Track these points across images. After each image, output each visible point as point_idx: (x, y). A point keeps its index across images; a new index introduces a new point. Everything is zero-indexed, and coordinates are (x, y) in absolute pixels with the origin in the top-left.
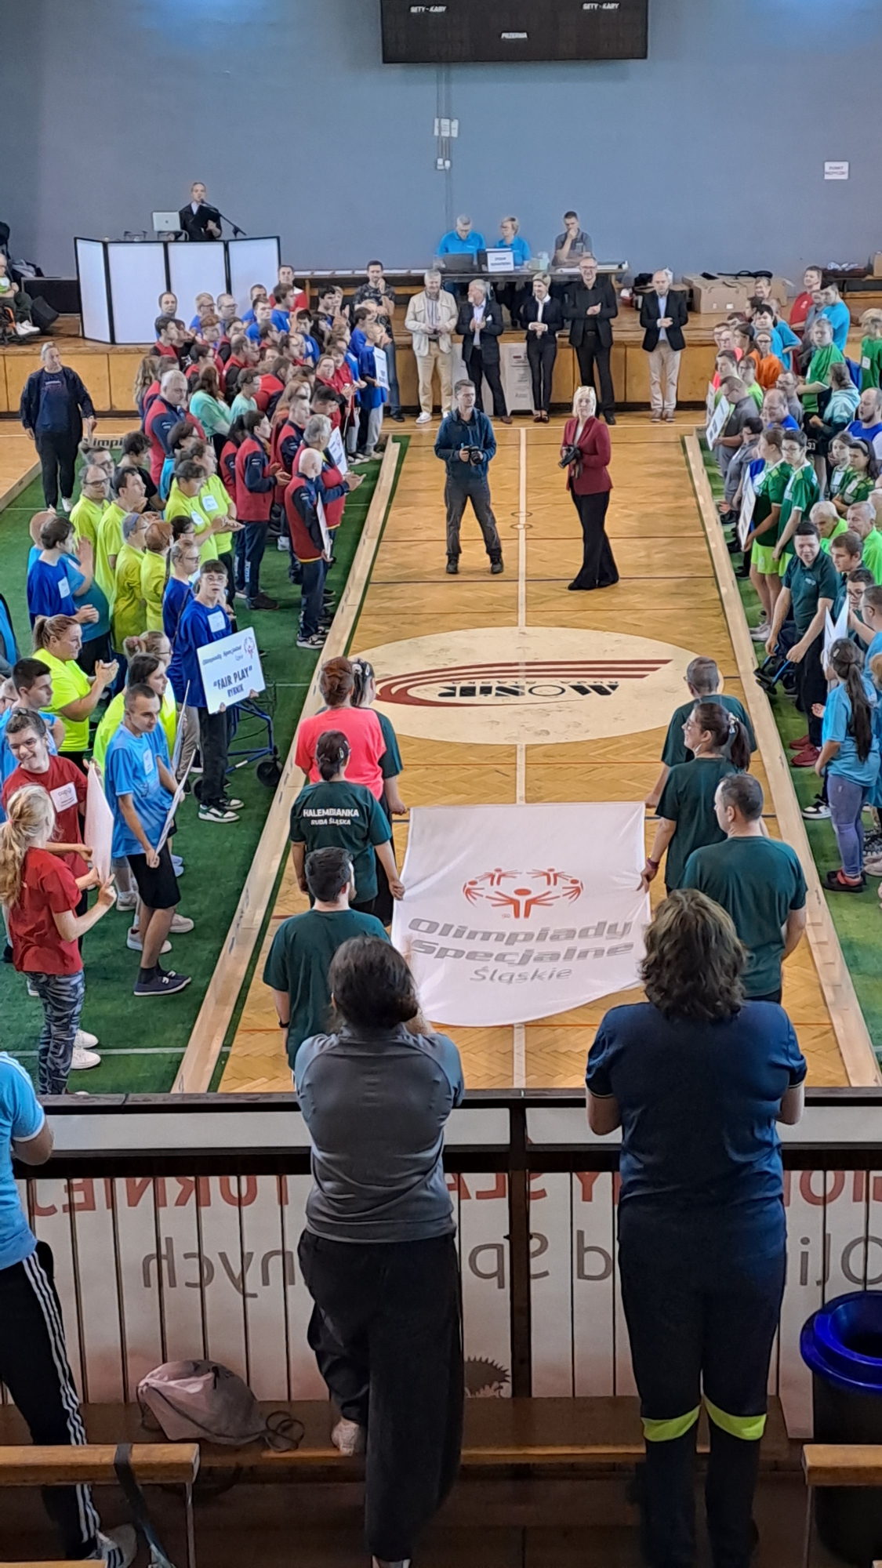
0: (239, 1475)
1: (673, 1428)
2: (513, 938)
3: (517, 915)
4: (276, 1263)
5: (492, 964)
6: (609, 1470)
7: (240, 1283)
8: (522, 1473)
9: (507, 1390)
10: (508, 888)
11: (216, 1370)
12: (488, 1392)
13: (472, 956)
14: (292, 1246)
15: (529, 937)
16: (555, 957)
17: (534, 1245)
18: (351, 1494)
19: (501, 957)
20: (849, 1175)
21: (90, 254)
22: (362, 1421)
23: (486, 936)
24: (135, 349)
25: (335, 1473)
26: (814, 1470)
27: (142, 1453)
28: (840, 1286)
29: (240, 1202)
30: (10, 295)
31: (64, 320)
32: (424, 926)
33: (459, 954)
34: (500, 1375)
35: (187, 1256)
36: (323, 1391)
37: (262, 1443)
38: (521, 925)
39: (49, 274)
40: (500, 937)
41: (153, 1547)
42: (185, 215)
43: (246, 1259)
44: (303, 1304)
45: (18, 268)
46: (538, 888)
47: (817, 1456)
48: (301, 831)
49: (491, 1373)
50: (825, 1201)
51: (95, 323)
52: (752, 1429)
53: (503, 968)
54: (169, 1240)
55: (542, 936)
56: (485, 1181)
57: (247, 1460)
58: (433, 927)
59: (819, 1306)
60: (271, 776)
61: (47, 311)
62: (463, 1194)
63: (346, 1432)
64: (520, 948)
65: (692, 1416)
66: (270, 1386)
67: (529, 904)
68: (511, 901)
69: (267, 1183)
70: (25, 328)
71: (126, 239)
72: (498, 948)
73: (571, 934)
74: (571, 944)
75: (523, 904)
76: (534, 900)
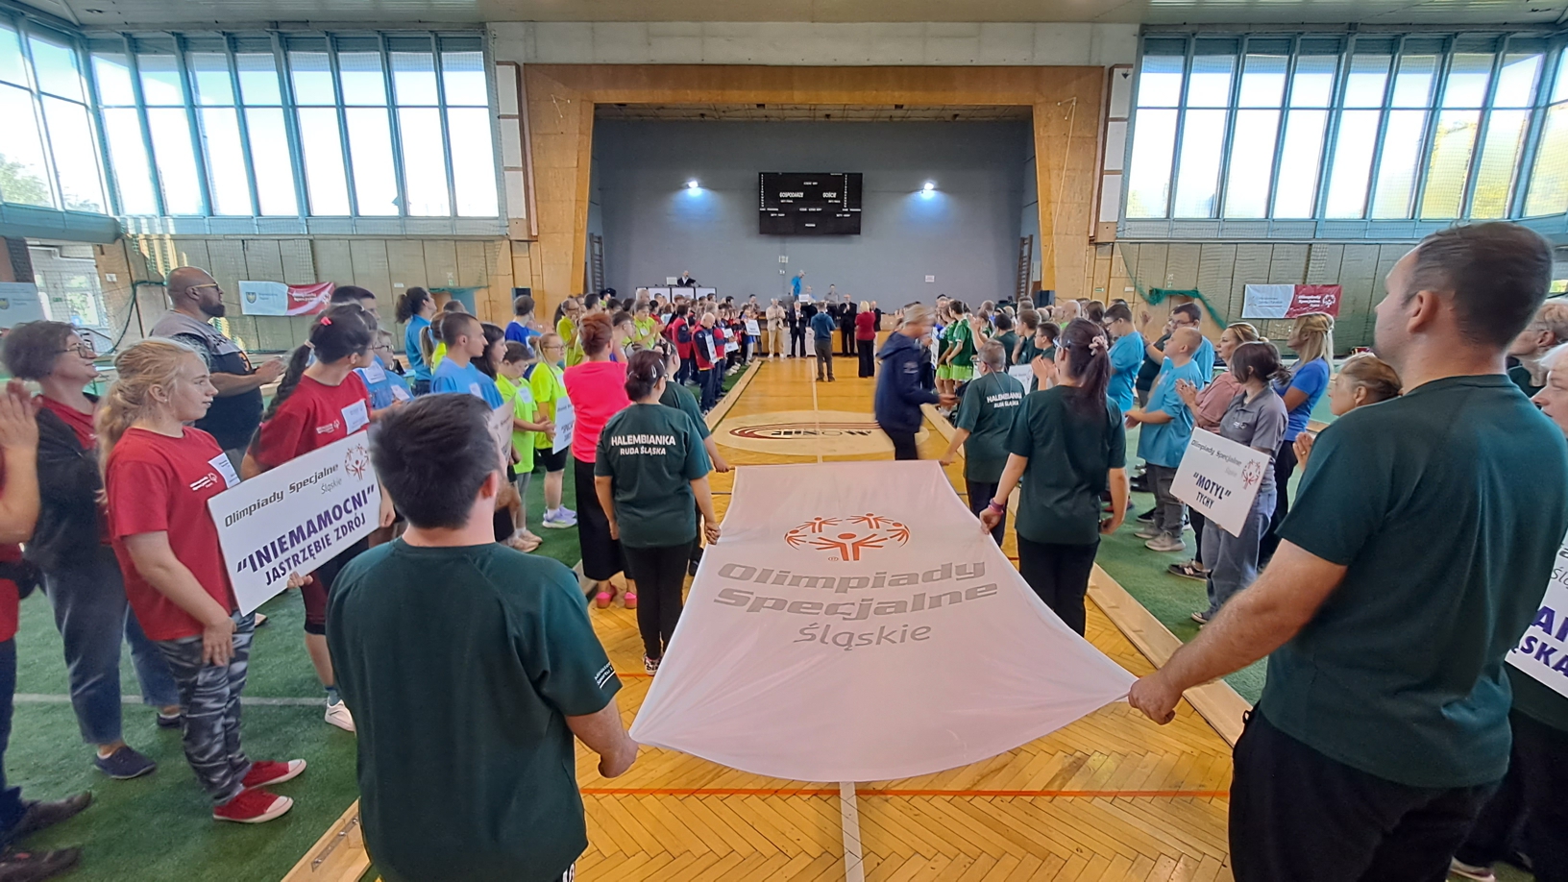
2: (844, 585)
3: (846, 558)
5: (823, 619)
10: (831, 533)
13: (796, 607)
15: (863, 582)
16: (900, 607)
19: (832, 609)
23: (813, 582)
32: (737, 572)
33: (780, 604)
38: (850, 568)
40: (829, 582)
42: (681, 281)
48: (610, 464)
53: (837, 624)
55: (879, 582)
58: (748, 573)
64: (855, 595)
67: (855, 546)
68: (838, 544)
72: (828, 597)
73: (912, 579)
74: (918, 588)
75: (850, 547)
76: (861, 543)
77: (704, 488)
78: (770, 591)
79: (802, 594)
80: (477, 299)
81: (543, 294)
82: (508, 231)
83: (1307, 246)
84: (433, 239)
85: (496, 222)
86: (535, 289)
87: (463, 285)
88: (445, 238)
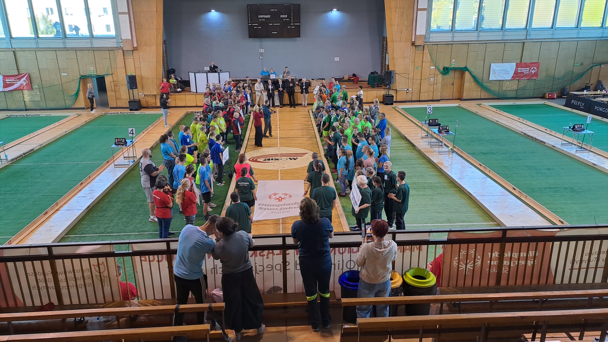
2: (278, 206)
3: (279, 201)
5: (274, 210)
6: (302, 306)
8: (285, 307)
9: (282, 292)
10: (277, 196)
12: (279, 292)
13: (271, 209)
15: (282, 205)
16: (287, 208)
17: (287, 264)
19: (276, 209)
20: (347, 248)
21: (192, 75)
23: (273, 205)
24: (201, 94)
26: (343, 303)
27: (214, 305)
28: (345, 269)
30: (176, 83)
31: (187, 88)
32: (261, 205)
33: (268, 209)
34: (281, 289)
35: (220, 268)
38: (280, 203)
39: (183, 79)
40: (276, 205)
41: (216, 323)
42: (211, 67)
45: (177, 78)
46: (283, 196)
48: (237, 186)
50: (343, 253)
51: (193, 89)
52: (328, 295)
53: (277, 211)
54: (216, 265)
55: (284, 205)
56: (278, 252)
58: (263, 205)
59: (342, 274)
60: (231, 176)
61: (183, 86)
62: (274, 254)
64: (280, 207)
65: (316, 295)
67: (281, 199)
68: (278, 199)
70: (179, 90)
71: (199, 72)
72: (276, 207)
73: (290, 204)
74: (290, 206)
75: (280, 199)
76: (282, 199)
77: (254, 191)
78: (266, 207)
79: (272, 207)
80: (108, 80)
81: (142, 78)
82: (121, 45)
83: (522, 43)
84: (82, 49)
85: (114, 40)
86: (138, 74)
87: (99, 74)
88: (88, 49)
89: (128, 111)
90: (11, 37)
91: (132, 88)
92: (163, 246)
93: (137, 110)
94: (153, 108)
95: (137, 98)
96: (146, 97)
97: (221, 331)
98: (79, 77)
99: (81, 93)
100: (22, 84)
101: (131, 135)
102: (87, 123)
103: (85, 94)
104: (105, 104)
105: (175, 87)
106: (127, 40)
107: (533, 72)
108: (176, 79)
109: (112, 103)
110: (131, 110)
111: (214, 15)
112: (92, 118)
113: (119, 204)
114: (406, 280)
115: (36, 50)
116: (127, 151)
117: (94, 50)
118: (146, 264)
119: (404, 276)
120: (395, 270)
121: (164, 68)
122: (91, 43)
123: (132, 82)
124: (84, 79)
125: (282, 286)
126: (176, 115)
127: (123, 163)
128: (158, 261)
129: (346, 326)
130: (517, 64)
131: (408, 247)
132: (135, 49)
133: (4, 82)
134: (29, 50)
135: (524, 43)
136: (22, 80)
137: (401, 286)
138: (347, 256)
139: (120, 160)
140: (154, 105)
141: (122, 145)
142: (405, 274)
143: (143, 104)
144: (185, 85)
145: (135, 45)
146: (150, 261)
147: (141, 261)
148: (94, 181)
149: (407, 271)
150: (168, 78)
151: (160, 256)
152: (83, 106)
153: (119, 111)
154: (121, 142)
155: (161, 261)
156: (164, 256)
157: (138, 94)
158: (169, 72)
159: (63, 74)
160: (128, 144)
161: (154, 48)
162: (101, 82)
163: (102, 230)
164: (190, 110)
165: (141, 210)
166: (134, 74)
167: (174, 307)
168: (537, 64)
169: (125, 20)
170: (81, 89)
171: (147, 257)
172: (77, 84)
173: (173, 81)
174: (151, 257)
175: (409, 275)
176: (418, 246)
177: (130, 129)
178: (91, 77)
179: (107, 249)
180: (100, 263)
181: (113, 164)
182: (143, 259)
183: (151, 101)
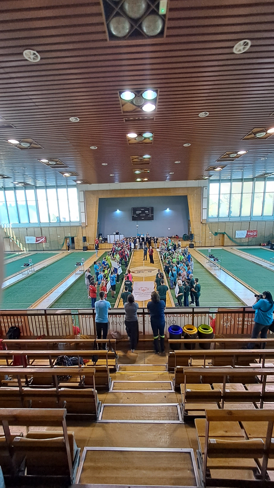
0: (120, 341)
1: (157, 337)
4: (123, 323)
5: (141, 296)
6: (152, 341)
7: (120, 324)
10: (142, 289)
11: (118, 332)
14: (124, 321)
16: (146, 295)
17: (145, 321)
18: (130, 343)
20: (172, 315)
21: (108, 236)
22: (130, 337)
24: (112, 244)
25: (128, 341)
26: (169, 342)
27: (111, 340)
28: (171, 325)
29: (120, 317)
31: (106, 241)
33: (138, 295)
34: (142, 333)
35: (115, 322)
36: (127, 334)
37: (122, 339)
38: (144, 292)
39: (105, 238)
41: (112, 348)
42: (116, 233)
43: (120, 322)
44: (125, 327)
46: (145, 289)
47: (169, 340)
48: (125, 284)
49: (141, 332)
50: (170, 317)
51: (109, 241)
52: (164, 337)
54: (114, 320)
56: (141, 315)
57: (120, 340)
58: (136, 292)
59: (169, 326)
60: (123, 279)
61: (105, 241)
62: (139, 317)
63: (129, 338)
64: (144, 294)
65: (158, 336)
66: (122, 333)
69: (122, 315)
70: (103, 242)
71: (111, 235)
72: (141, 294)
74: (148, 293)
80: (75, 239)
81: (88, 237)
82: (81, 225)
83: (249, 222)
84: (66, 227)
85: (79, 223)
86: (87, 236)
87: (72, 236)
88: (68, 227)
89: (82, 251)
90: (40, 223)
91: (84, 242)
92: (91, 311)
93: (86, 250)
94: (92, 249)
95: (86, 246)
96: (90, 245)
97: (114, 352)
98: (64, 237)
99: (65, 244)
100: (43, 241)
101: (82, 261)
102: (66, 256)
103: (66, 244)
104: (74, 248)
105: (101, 241)
106: (83, 223)
107: (255, 234)
108: (102, 238)
109: (76, 248)
110: (84, 250)
111: (118, 212)
112: (68, 254)
113: (76, 290)
114: (199, 330)
115: (49, 227)
116: (81, 268)
117: (71, 227)
118: (84, 319)
119: (198, 329)
120: (194, 325)
121: (98, 233)
122: (70, 224)
123: (85, 239)
124: (66, 238)
125: (143, 331)
126: (101, 252)
127: (79, 273)
128: (89, 318)
129: (171, 353)
130: (247, 231)
131: (200, 315)
132: (87, 226)
133: (36, 240)
134: (46, 227)
135: (250, 222)
136: (43, 239)
137: (197, 333)
138: (172, 318)
139: (78, 272)
140: (93, 248)
141: (79, 265)
142: (199, 327)
143: (89, 248)
144: (105, 240)
145: (87, 225)
146: (86, 318)
147: (82, 317)
148: (67, 280)
149: (200, 326)
150: (99, 237)
151: (90, 316)
152: (65, 249)
153: (79, 251)
154: (79, 264)
155: (90, 318)
156: (92, 315)
157: (87, 244)
158: (99, 235)
159: (58, 236)
160: (81, 265)
161: (94, 226)
162: (73, 239)
163: (69, 302)
164: (107, 250)
165: (85, 293)
166: (85, 236)
167: (94, 340)
168: (256, 231)
169: (83, 215)
170: (65, 242)
171: (85, 316)
172: (63, 240)
173: (101, 238)
174: (86, 316)
175: (200, 327)
176: (204, 314)
177: (82, 259)
178: (69, 237)
179: (68, 312)
180: (65, 318)
181: (75, 273)
182: (83, 316)
183: (92, 247)
